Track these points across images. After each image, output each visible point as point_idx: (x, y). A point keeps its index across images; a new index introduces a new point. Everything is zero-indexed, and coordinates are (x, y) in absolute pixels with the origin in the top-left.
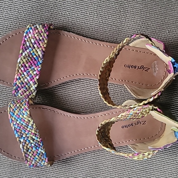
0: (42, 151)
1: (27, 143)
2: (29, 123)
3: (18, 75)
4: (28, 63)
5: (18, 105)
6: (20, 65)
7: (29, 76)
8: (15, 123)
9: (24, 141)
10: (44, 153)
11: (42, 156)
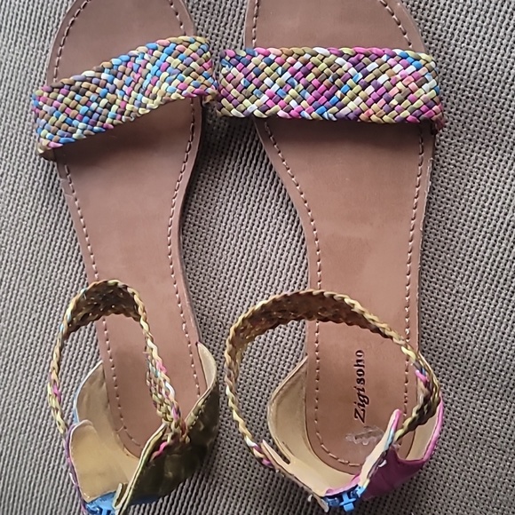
0: (79, 131)
1: (99, 90)
2: (148, 97)
3: (277, 56)
4: (316, 78)
5: (194, 65)
6: (307, 56)
7: (281, 88)
8: (146, 56)
9: (102, 82)
10: (74, 136)
11: (66, 131)
